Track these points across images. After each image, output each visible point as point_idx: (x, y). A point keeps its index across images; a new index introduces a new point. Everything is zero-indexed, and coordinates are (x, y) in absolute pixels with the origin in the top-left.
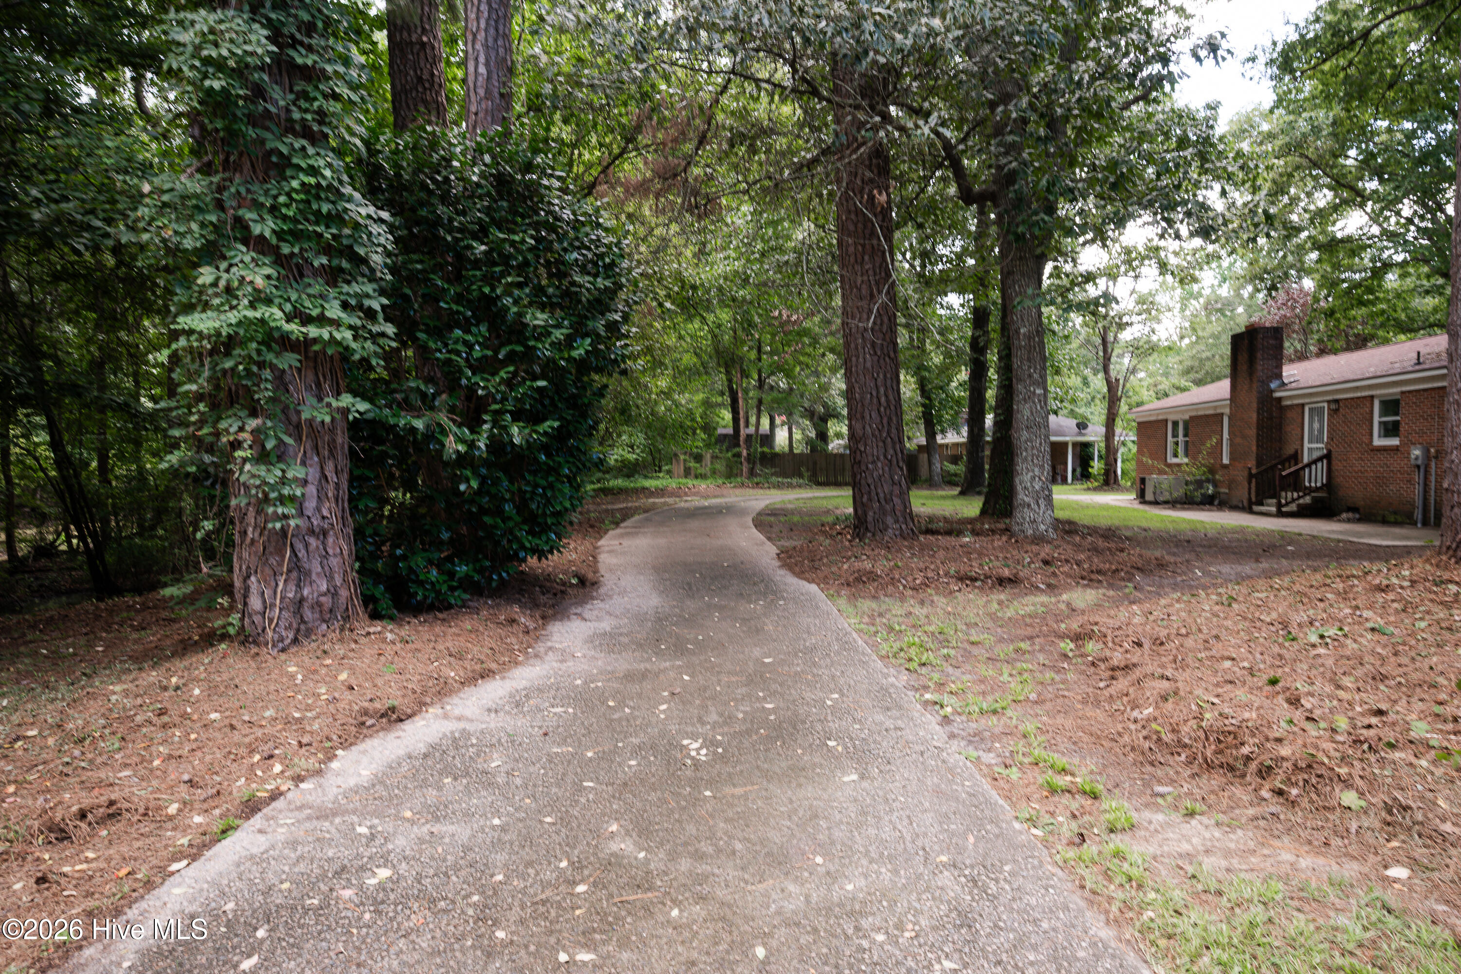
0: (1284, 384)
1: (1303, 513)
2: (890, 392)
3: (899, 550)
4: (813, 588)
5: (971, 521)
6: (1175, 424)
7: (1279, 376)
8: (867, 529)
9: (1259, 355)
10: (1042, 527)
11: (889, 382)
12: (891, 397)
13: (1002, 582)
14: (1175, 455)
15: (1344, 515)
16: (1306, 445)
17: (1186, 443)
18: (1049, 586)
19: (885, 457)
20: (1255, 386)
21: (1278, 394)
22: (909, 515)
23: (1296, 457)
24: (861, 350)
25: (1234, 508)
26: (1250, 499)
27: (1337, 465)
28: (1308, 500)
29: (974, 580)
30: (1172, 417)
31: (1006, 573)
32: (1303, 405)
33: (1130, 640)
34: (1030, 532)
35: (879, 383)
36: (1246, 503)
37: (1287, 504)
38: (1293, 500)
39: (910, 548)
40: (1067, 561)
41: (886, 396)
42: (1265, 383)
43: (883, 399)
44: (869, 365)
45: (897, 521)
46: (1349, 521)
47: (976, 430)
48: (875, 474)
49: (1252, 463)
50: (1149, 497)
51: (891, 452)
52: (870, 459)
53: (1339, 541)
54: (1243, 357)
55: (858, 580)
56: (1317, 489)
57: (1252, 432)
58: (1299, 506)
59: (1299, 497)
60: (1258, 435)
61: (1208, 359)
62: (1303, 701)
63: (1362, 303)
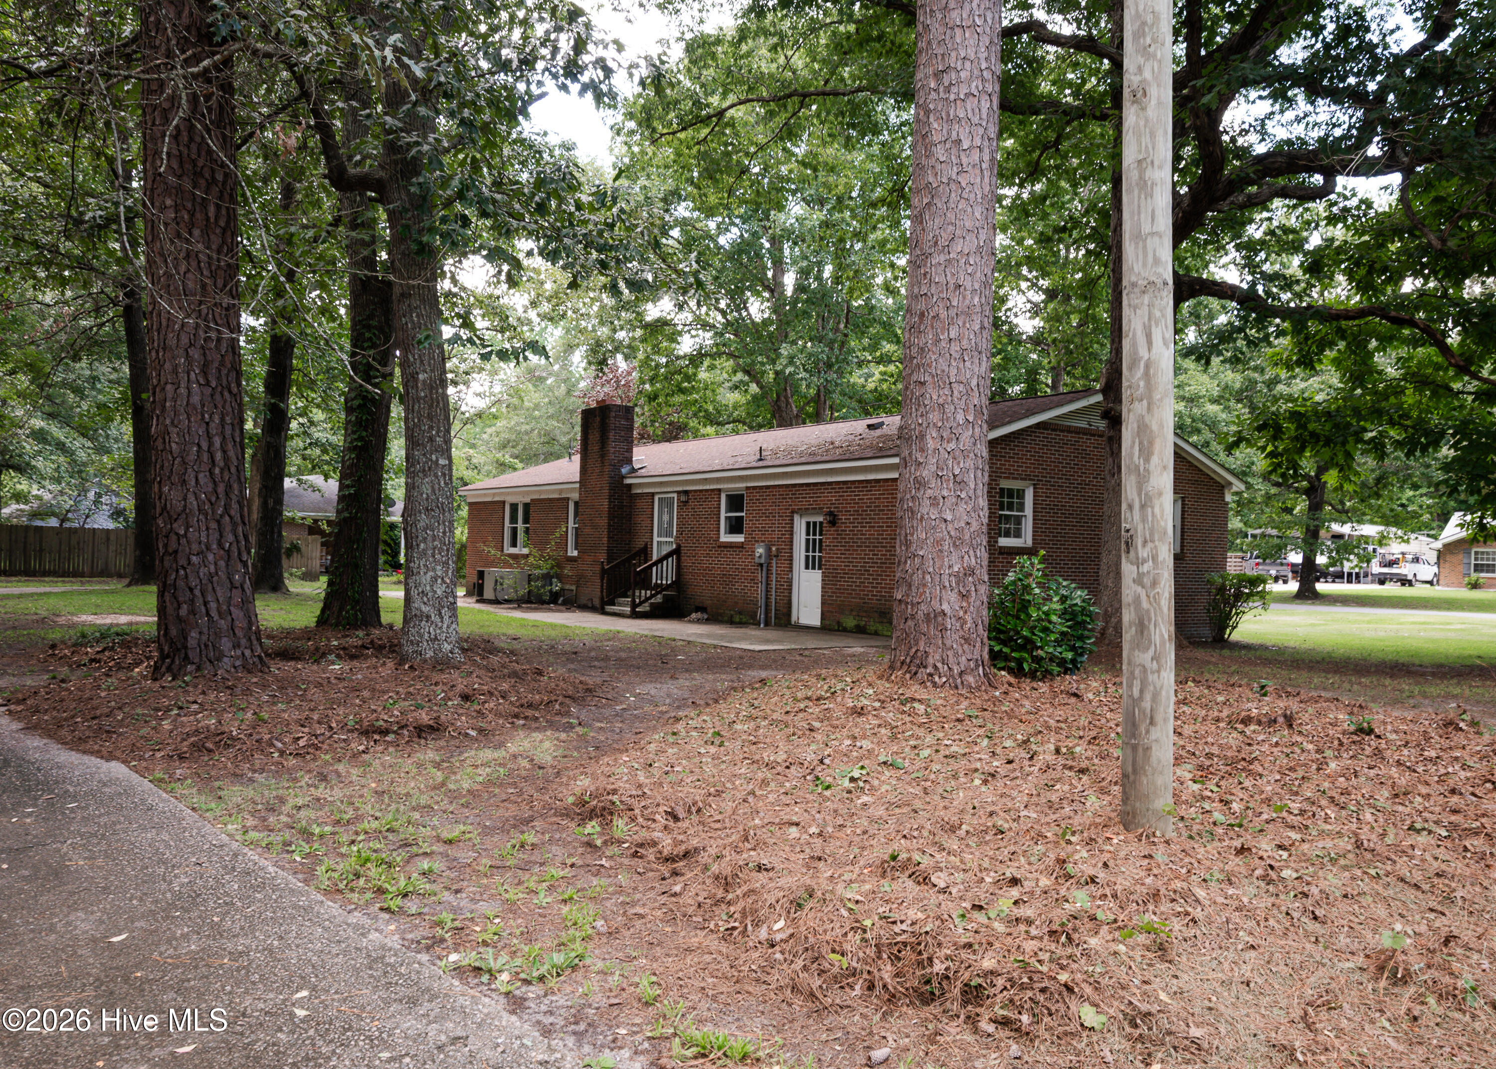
0: (634, 470)
1: (656, 613)
2: (230, 446)
3: (247, 692)
4: (117, 769)
5: (306, 634)
6: (514, 507)
7: (629, 461)
8: (187, 659)
9: (611, 435)
10: (447, 647)
11: (228, 431)
12: (231, 454)
13: (422, 731)
14: (514, 544)
15: (694, 616)
16: (656, 539)
17: (527, 531)
18: (481, 731)
19: (220, 545)
20: (607, 469)
21: (628, 481)
22: (254, 633)
23: (645, 551)
24: (183, 376)
25: (584, 608)
26: (602, 598)
27: (687, 562)
28: (659, 599)
29: (384, 732)
30: (510, 499)
31: (425, 718)
32: (653, 494)
33: (661, 809)
34: (430, 654)
35: (214, 428)
36: (597, 602)
37: (641, 603)
38: (647, 599)
39: (265, 686)
40: (491, 694)
41: (224, 452)
42: (617, 467)
43: (219, 456)
44: (196, 399)
45: (236, 646)
46: (698, 621)
47: (271, 502)
48: (203, 571)
49: (603, 557)
50: (488, 594)
51: (231, 538)
52: (195, 547)
53: (715, 647)
54: (594, 436)
55: (199, 748)
56: (668, 587)
57: (603, 522)
58: (652, 604)
59: (652, 596)
60: (609, 525)
61: (527, 433)
62: (934, 879)
63: (682, 391)
